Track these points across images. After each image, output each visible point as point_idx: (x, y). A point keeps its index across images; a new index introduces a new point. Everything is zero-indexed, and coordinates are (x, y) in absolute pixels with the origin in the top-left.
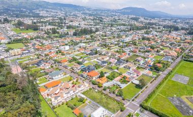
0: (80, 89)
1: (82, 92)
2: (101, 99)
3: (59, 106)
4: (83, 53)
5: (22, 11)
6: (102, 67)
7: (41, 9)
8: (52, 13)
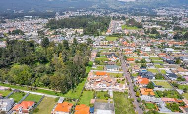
0: (115, 87)
1: (116, 91)
2: (125, 106)
3: (89, 90)
4: (160, 59)
5: (142, 10)
6: (166, 80)
7: (161, 8)
8: (171, 12)
